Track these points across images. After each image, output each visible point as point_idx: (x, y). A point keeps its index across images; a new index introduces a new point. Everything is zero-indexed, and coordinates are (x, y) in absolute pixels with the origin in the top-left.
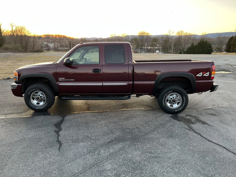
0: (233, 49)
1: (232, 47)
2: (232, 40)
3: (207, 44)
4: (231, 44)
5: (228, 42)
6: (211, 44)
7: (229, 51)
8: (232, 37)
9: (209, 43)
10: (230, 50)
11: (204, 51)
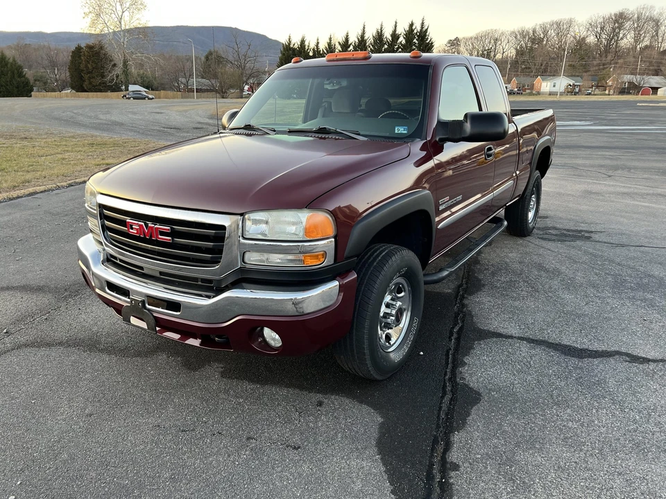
0: (90, 83)
1: (86, 77)
2: (80, 56)
3: (6, 65)
4: (82, 66)
5: (72, 62)
6: (20, 67)
7: (82, 86)
8: (79, 49)
9: (14, 60)
10: (84, 85)
11: (6, 88)
